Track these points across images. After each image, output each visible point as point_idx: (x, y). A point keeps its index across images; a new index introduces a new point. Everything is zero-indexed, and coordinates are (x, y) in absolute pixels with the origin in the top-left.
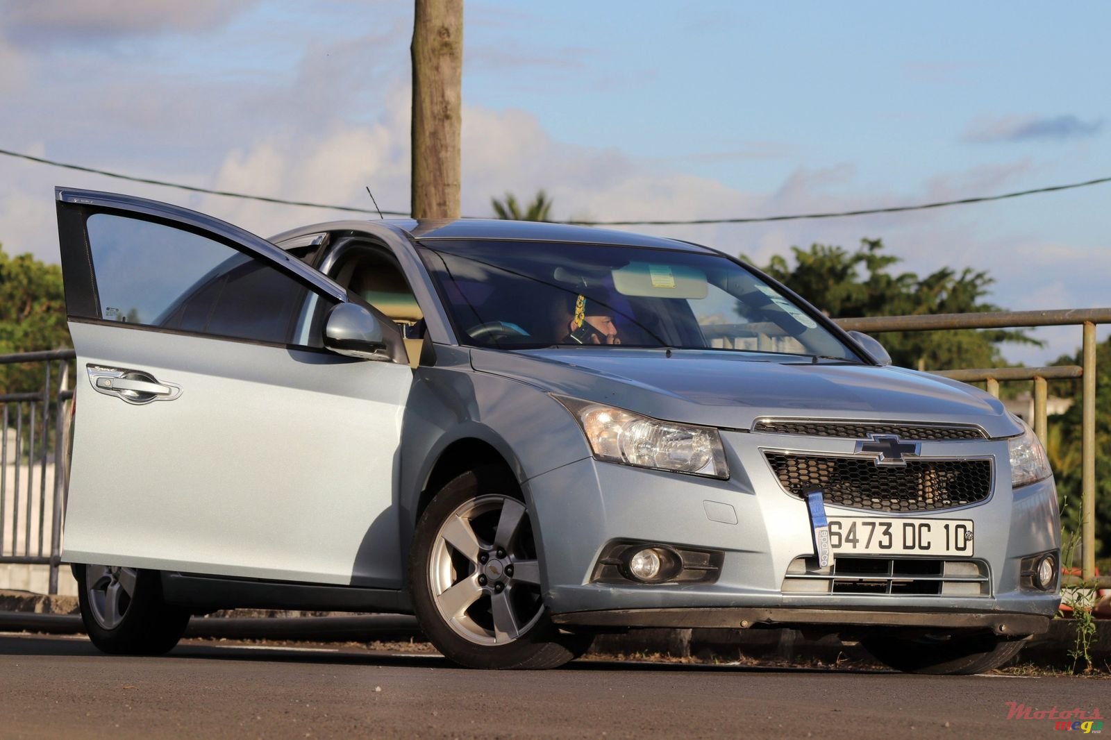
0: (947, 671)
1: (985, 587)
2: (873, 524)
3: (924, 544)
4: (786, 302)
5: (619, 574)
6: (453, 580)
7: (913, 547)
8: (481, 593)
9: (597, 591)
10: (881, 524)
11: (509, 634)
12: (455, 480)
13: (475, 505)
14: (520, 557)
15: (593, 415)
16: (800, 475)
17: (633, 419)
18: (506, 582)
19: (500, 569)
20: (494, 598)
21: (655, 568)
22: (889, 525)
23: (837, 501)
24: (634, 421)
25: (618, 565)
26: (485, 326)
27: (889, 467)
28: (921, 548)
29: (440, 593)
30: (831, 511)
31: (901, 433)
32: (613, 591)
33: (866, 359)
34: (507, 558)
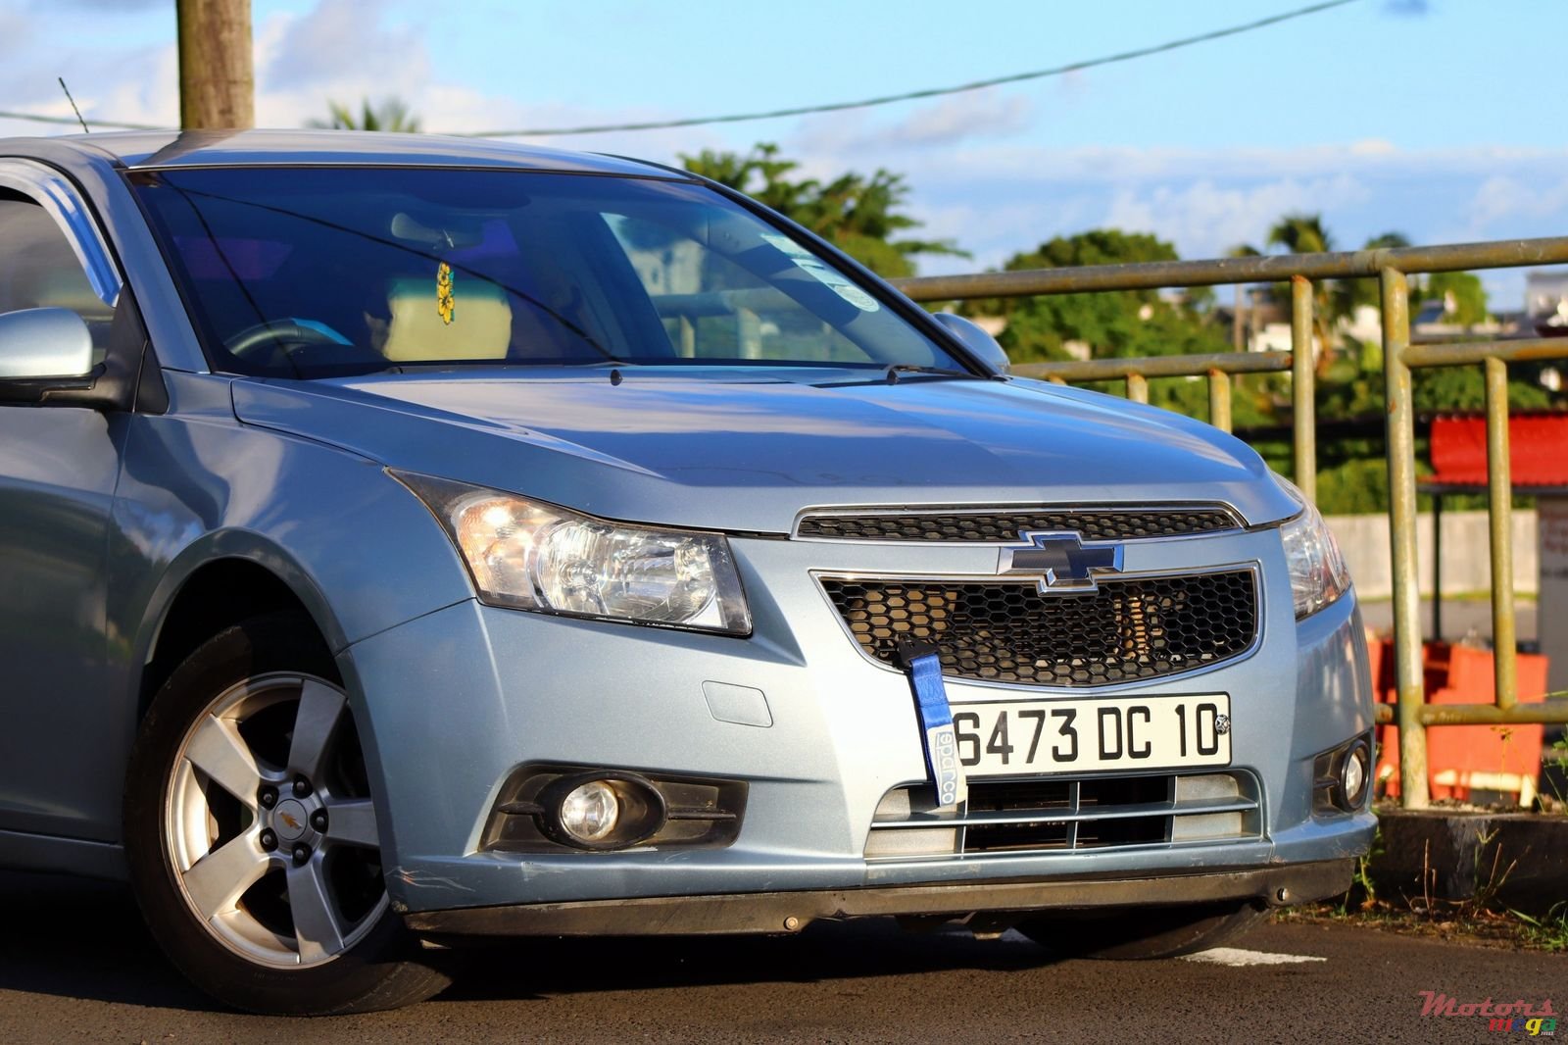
0: (1154, 953)
1: (1252, 821)
2: (1040, 715)
3: (1139, 747)
4: (820, 265)
5: (539, 834)
6: (212, 840)
7: (1117, 755)
8: (266, 866)
9: (496, 867)
10: (1055, 713)
11: (324, 946)
12: (205, 645)
13: (250, 692)
14: (340, 793)
15: (474, 512)
16: (892, 621)
17: (556, 519)
18: (314, 843)
19: (302, 822)
20: (292, 875)
21: (610, 816)
22: (1071, 714)
23: (969, 670)
24: (557, 523)
25: (535, 815)
26: (268, 328)
27: (1065, 597)
28: (1134, 755)
29: (187, 867)
30: (959, 691)
31: (1082, 526)
32: (527, 867)
33: (972, 367)
34: (313, 796)
